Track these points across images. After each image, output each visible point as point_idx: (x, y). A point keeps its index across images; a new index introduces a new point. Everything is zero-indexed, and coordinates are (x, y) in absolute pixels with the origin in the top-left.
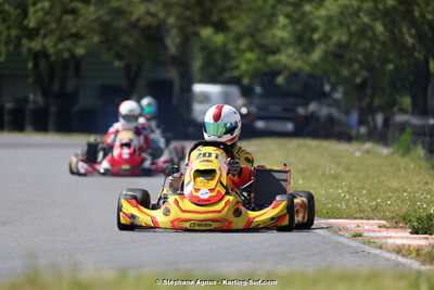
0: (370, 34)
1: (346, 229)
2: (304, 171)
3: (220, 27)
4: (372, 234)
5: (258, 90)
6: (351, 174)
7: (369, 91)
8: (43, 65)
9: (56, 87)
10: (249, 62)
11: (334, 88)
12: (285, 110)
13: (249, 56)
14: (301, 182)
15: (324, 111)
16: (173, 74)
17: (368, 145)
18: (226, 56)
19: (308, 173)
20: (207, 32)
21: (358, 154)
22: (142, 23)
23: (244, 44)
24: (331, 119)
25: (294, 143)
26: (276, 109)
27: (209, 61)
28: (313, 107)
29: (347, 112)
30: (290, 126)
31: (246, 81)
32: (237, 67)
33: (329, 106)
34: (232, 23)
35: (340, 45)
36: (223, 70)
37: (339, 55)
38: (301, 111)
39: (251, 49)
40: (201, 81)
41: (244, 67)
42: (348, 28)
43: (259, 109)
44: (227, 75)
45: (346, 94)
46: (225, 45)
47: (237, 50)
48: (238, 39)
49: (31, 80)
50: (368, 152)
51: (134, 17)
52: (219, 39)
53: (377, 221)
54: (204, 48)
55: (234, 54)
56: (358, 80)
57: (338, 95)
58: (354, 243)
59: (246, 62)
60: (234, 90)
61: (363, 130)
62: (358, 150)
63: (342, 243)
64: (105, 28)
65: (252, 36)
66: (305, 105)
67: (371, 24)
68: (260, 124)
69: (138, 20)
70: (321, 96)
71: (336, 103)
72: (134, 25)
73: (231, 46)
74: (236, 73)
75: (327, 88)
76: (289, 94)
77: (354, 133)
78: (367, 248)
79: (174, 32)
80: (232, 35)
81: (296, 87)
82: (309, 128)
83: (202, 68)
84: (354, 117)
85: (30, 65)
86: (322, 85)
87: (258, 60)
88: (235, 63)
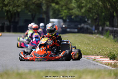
0: (98, 5)
1: (92, 58)
2: (80, 42)
3: (57, 3)
4: (98, 60)
5: (68, 20)
6: (93, 43)
7: (98, 21)
8: (9, 14)
9: (13, 20)
10: (65, 13)
11: (88, 20)
12: (75, 26)
13: (65, 11)
14: (79, 45)
15: (85, 26)
16: (44, 16)
17: (97, 35)
18: (59, 11)
19: (81, 43)
20: (53, 5)
21: (95, 38)
22: (36, 3)
23: (64, 8)
24: (87, 28)
25: (77, 35)
26: (72, 25)
27: (54, 13)
28: (82, 25)
29: (92, 26)
30: (76, 30)
31: (64, 18)
32: (62, 14)
33: (87, 25)
34: (60, 2)
35: (90, 8)
36: (58, 15)
37: (89, 10)
38: (79, 26)
39: (65, 9)
40: (52, 18)
41: (64, 14)
42: (92, 3)
43: (68, 25)
44: (59, 16)
45: (92, 21)
46: (58, 8)
47: (62, 9)
48: (62, 6)
49: (6, 18)
50: (97, 37)
51: (34, 1)
52: (57, 7)
53: (100, 56)
54: (53, 9)
55: (61, 11)
56: (95, 18)
57: (89, 22)
58: (94, 62)
59: (64, 13)
60: (61, 21)
61: (96, 31)
62: (95, 37)
63: (90, 62)
64: (26, 4)
65: (66, 6)
66: (80, 24)
67: (98, 2)
68: (68, 30)
69: (35, 2)
70: (85, 22)
71: (89, 24)
72: (34, 3)
73: (60, 8)
74: (61, 16)
75: (86, 20)
76: (76, 21)
77: (94, 32)
78: (97, 63)
79: (45, 5)
80: (60, 6)
81: (78, 19)
82: (82, 31)
83: (52, 15)
84: (94, 28)
85: (6, 14)
86: (85, 19)
87: (68, 12)
88: (61, 13)
